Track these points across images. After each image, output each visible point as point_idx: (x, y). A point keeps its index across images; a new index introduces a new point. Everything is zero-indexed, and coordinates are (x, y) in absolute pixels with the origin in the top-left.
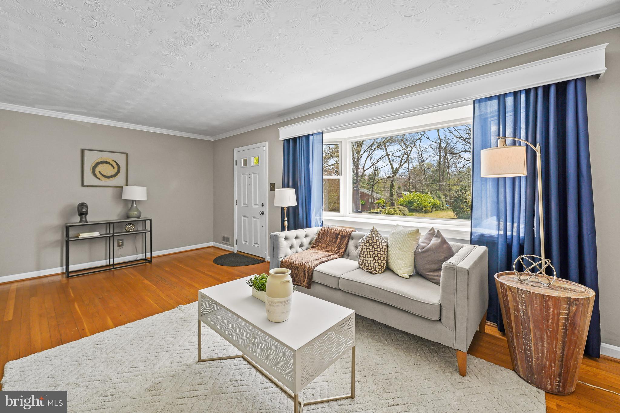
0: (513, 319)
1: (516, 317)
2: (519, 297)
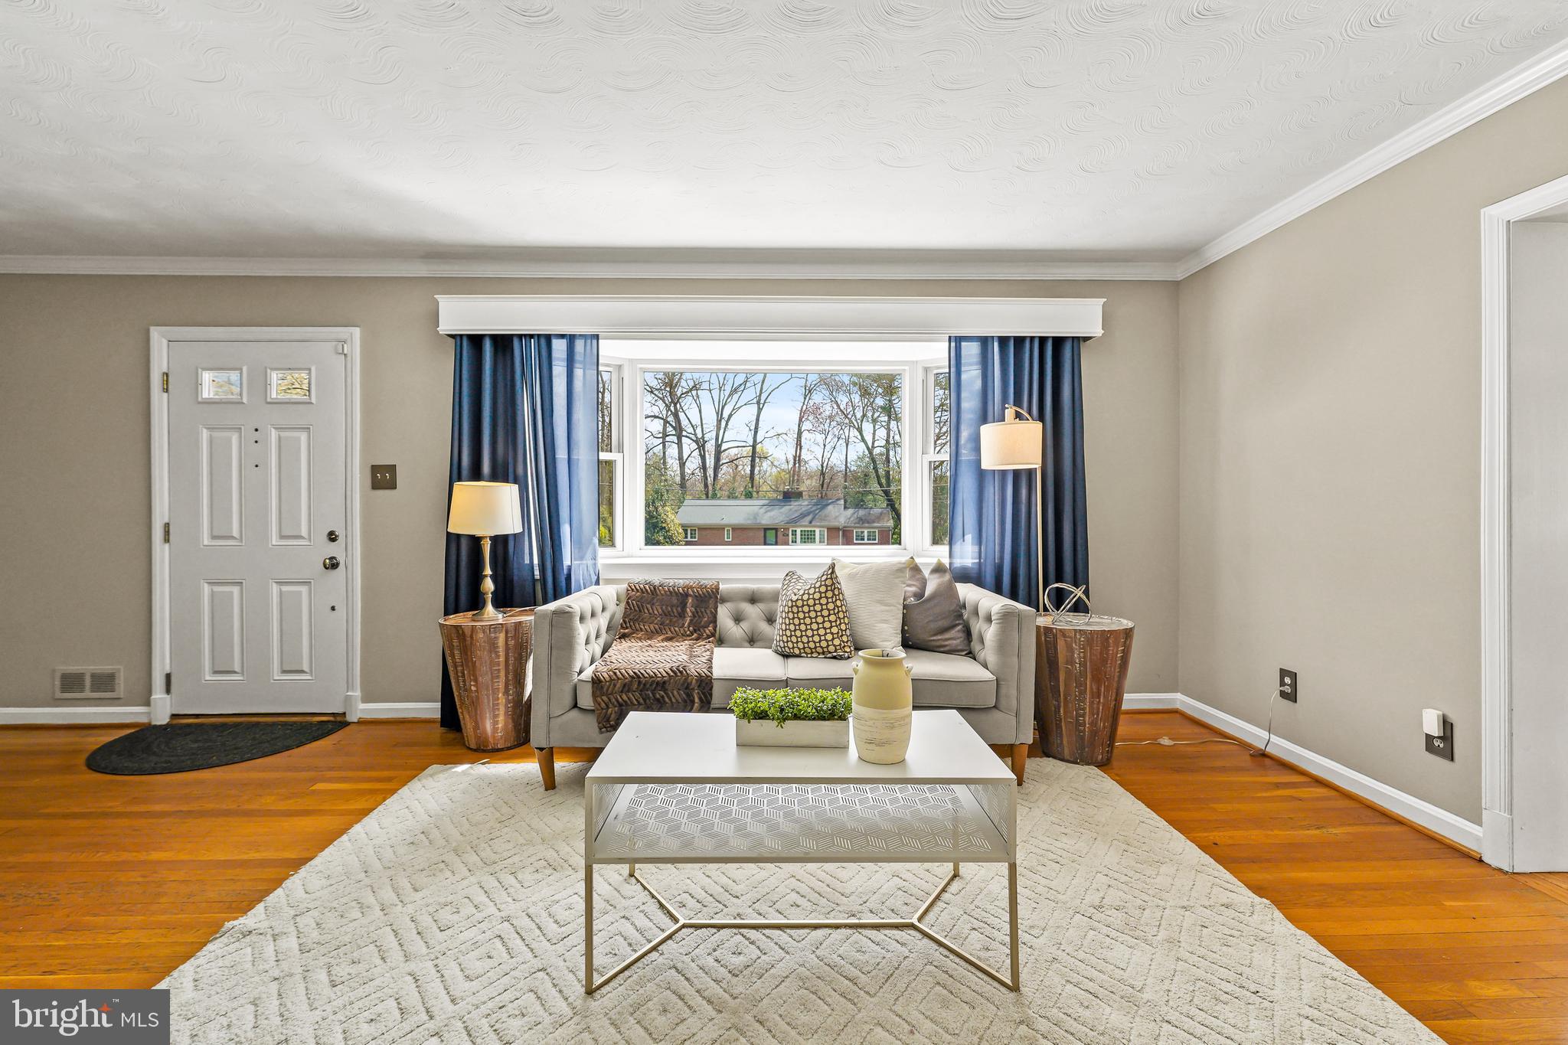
0: (1062, 677)
1: (1069, 673)
2: (1075, 642)
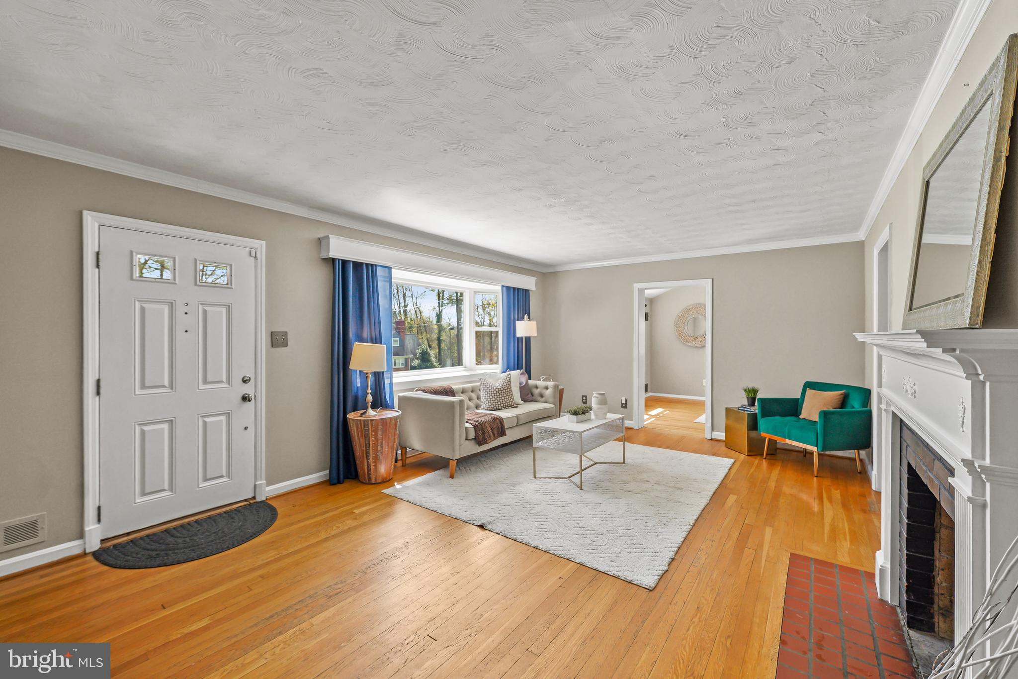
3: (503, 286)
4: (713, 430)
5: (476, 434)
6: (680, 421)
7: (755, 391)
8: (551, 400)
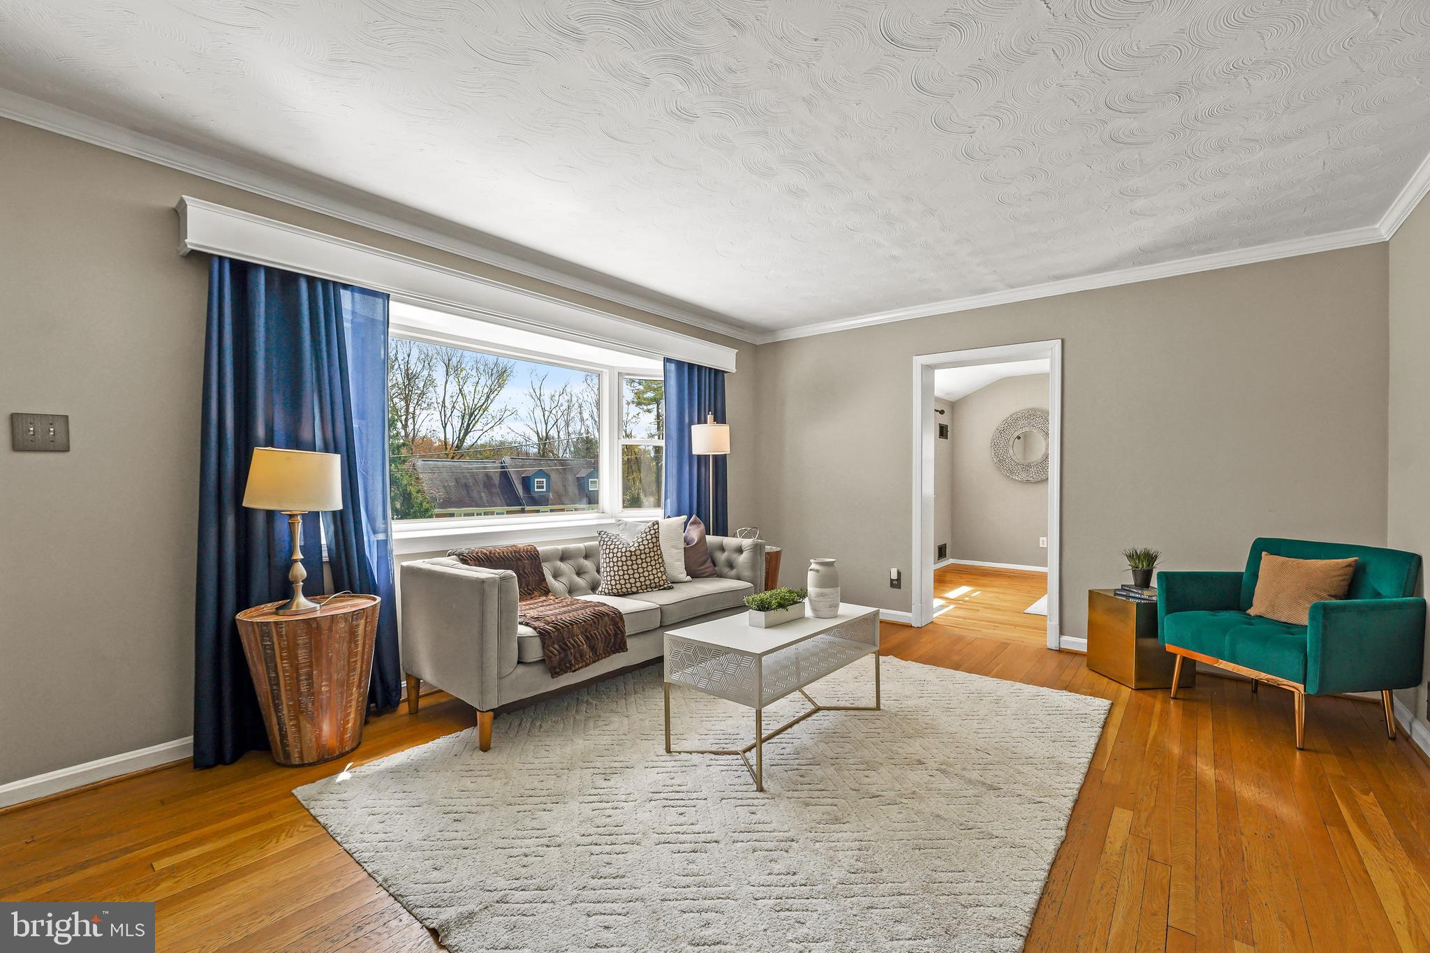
3: (667, 360)
4: (1061, 633)
5: (544, 652)
6: (998, 610)
7: (1150, 558)
8: (747, 573)
